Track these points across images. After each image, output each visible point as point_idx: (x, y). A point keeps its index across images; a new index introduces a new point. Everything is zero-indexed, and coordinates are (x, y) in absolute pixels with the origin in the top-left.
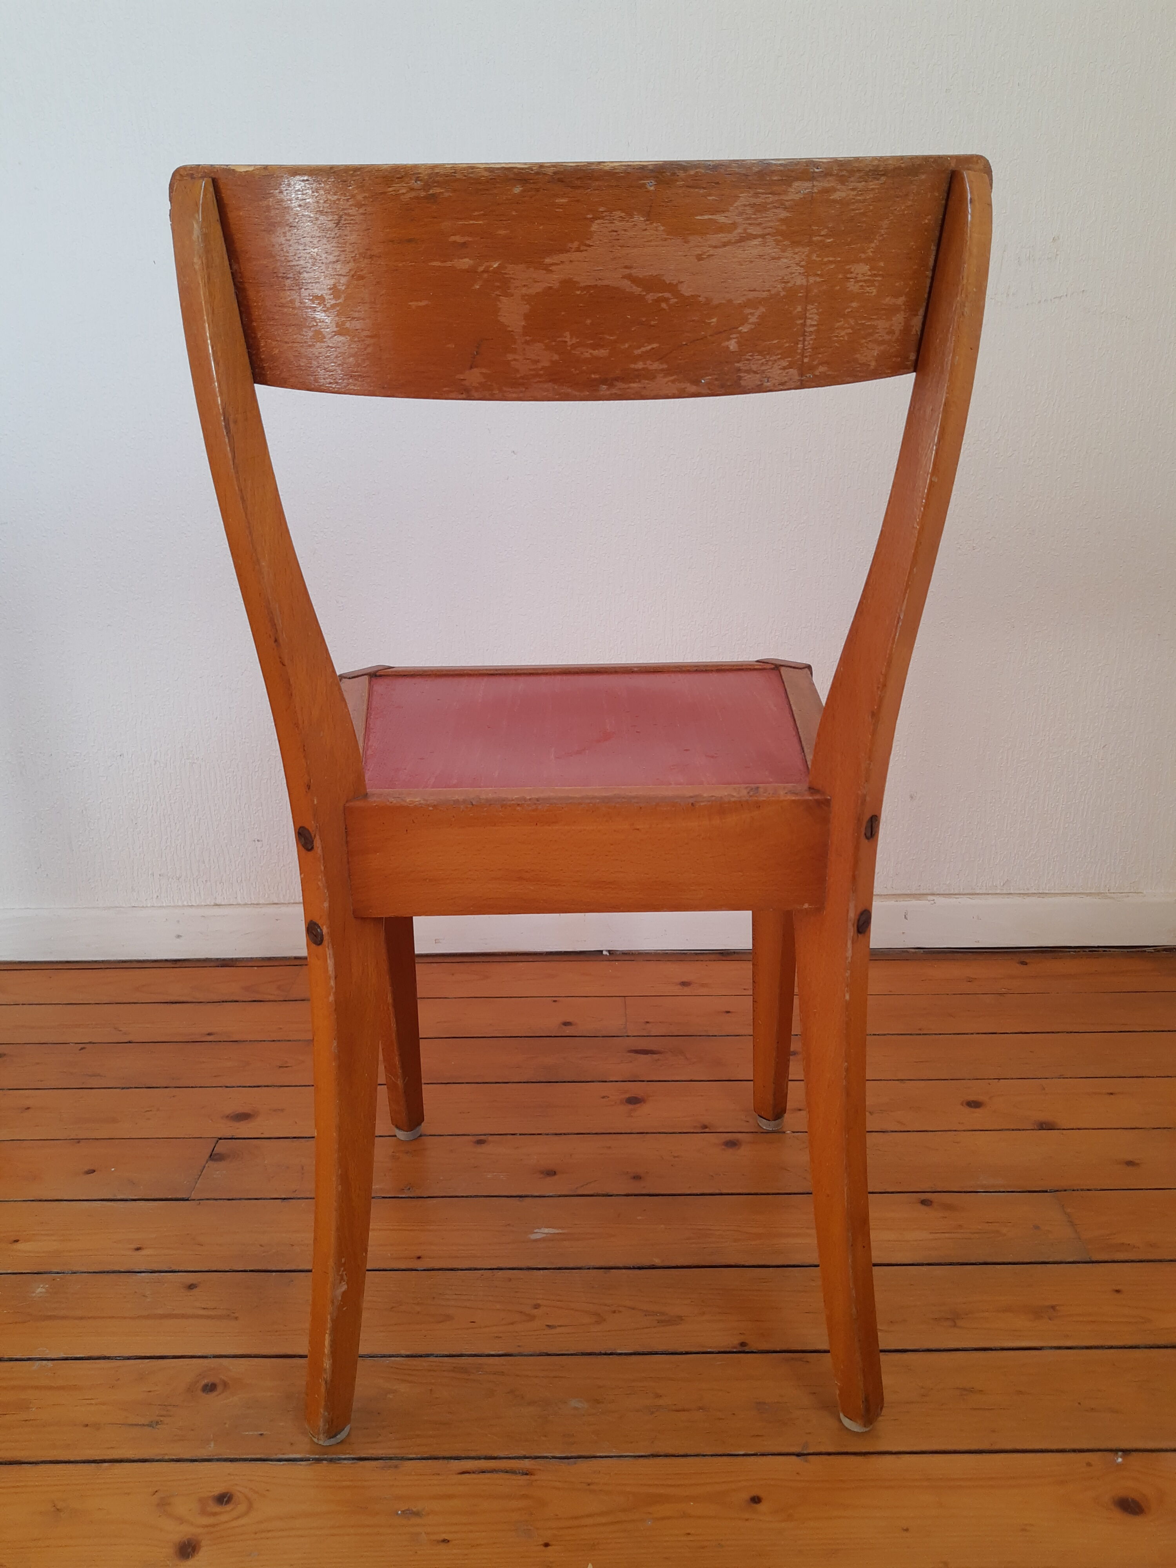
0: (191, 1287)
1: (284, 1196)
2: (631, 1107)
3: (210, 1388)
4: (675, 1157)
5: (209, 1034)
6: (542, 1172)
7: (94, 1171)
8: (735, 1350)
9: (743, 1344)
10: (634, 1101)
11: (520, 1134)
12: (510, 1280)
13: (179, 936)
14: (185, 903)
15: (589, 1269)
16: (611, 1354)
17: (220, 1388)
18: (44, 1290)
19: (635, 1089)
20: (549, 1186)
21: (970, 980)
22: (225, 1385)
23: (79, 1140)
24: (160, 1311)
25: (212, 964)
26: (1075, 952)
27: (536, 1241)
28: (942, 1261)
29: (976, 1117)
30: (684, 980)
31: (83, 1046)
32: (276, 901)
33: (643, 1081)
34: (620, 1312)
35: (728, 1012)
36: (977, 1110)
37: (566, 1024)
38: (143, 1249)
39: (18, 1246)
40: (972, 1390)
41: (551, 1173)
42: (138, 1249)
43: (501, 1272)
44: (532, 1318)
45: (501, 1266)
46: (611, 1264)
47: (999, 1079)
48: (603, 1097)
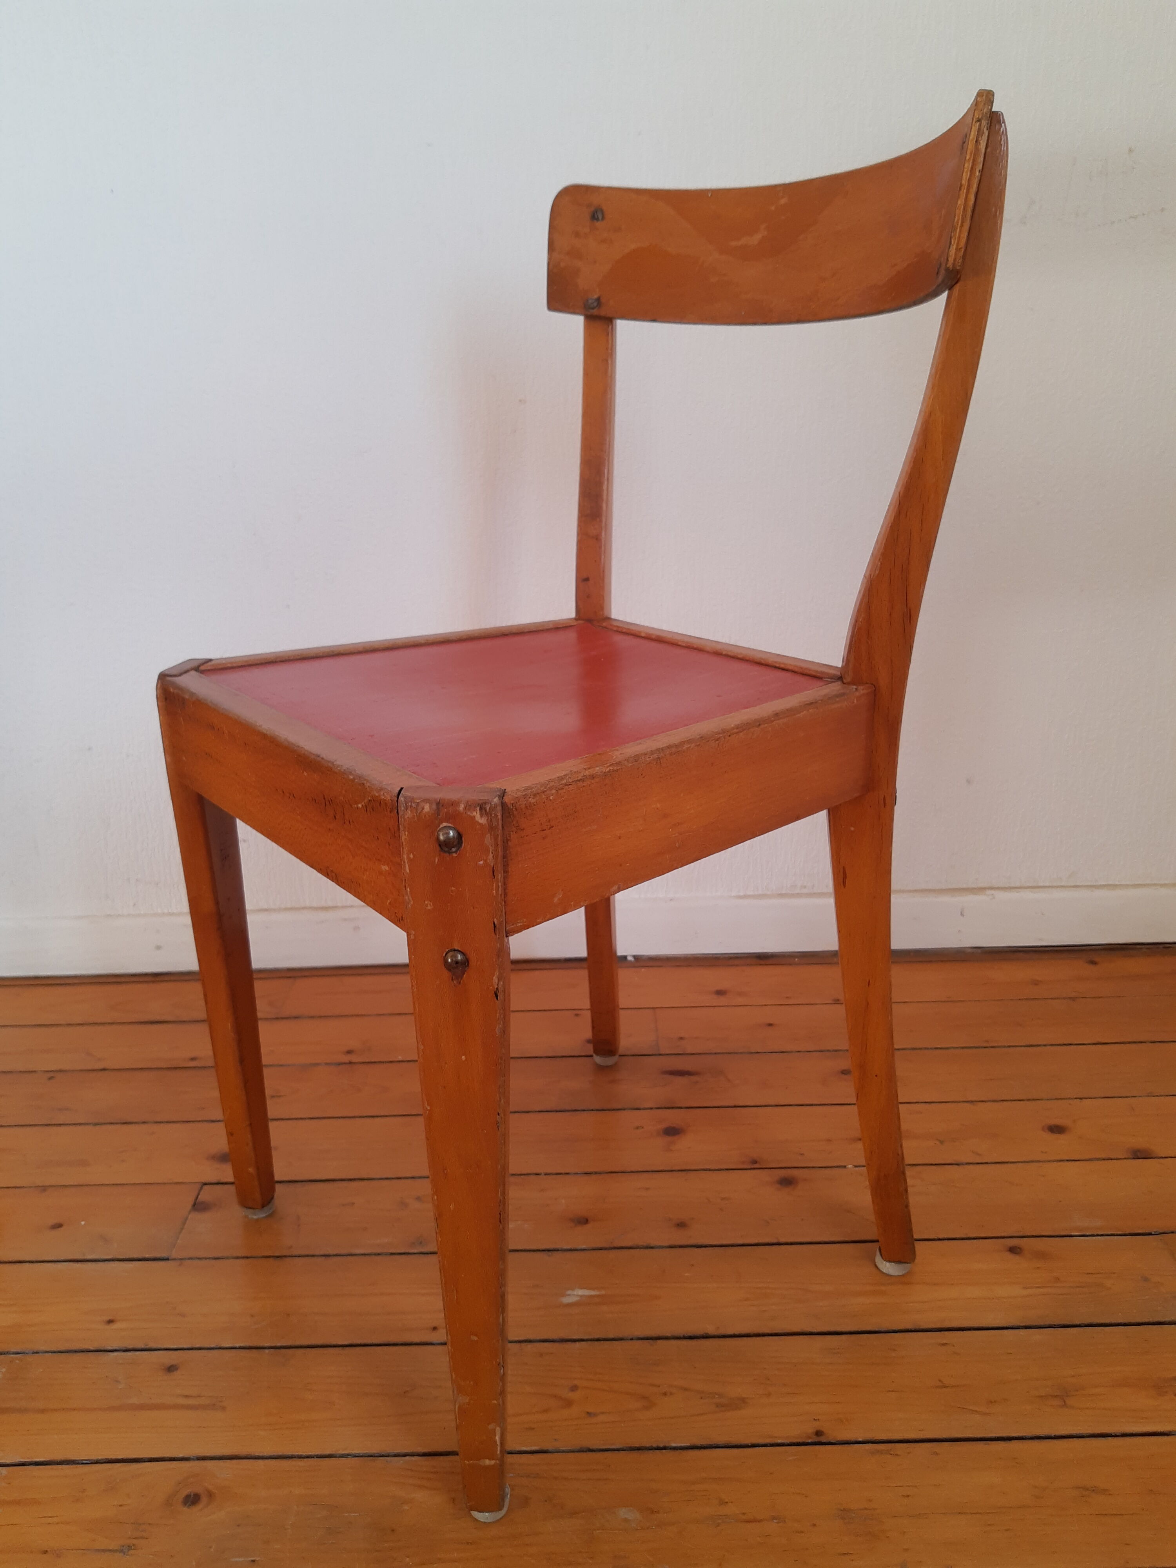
0: (171, 1369)
2: (669, 1139)
3: (192, 1500)
4: (723, 1199)
6: (572, 1220)
7: (61, 1225)
8: (809, 1441)
9: (819, 1433)
10: (672, 1132)
11: (546, 1174)
12: (541, 1355)
13: (158, 948)
14: (166, 911)
15: (632, 1339)
16: (665, 1448)
17: (204, 1500)
19: (673, 1118)
20: (581, 1237)
21: (1036, 983)
22: (210, 1495)
23: (44, 1188)
24: (134, 1400)
26: (1147, 949)
27: (569, 1305)
28: (1042, 1323)
29: (1061, 1144)
30: (719, 988)
31: (52, 1075)
33: (681, 1108)
34: (671, 1394)
35: (770, 1025)
36: (1062, 1136)
38: (116, 1321)
40: (1095, 1490)
41: (584, 1221)
42: (110, 1322)
43: (529, 1346)
44: (569, 1403)
45: (531, 1337)
46: (657, 1333)
47: (1081, 1099)
48: (637, 1128)
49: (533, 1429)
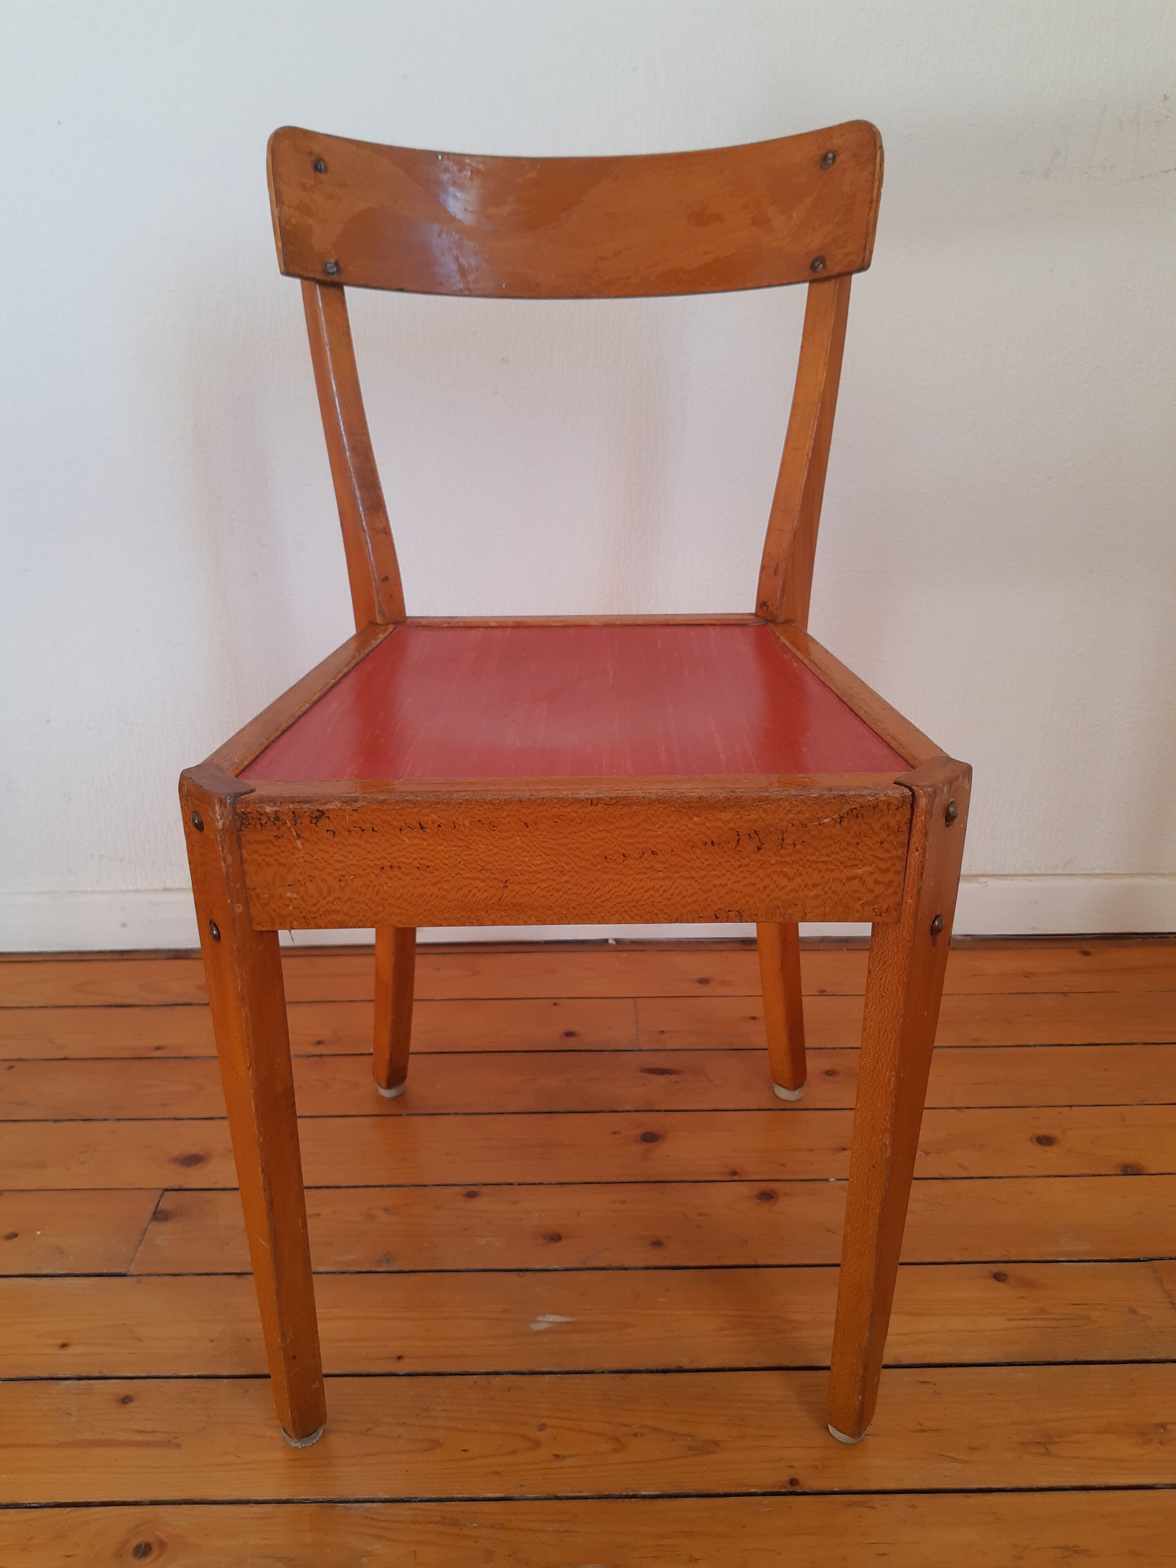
0: (126, 1400)
1: (239, 1271)
2: (646, 1145)
3: (143, 1550)
4: (700, 1215)
5: (158, 1048)
6: (544, 1237)
7: (16, 1235)
8: (784, 1490)
9: (793, 1482)
10: (650, 1138)
11: (519, 1184)
12: (509, 1389)
13: (124, 925)
14: (131, 888)
15: (603, 1372)
16: (634, 1497)
17: (156, 1550)
19: (653, 1122)
20: (552, 1256)
21: (1027, 975)
22: (162, 1545)
24: (87, 1436)
25: (164, 956)
27: (538, 1333)
28: (1024, 1360)
29: (1049, 1158)
30: (702, 976)
31: (11, 1065)
33: (660, 1111)
34: (642, 1435)
35: (753, 1018)
36: (1050, 1149)
37: (569, 1034)
38: (70, 1345)
40: (1076, 1550)
41: (555, 1238)
42: (64, 1346)
43: (497, 1379)
44: (536, 1444)
45: (500, 1369)
46: (630, 1366)
47: (1071, 1106)
48: (615, 1133)
49: (499, 1473)
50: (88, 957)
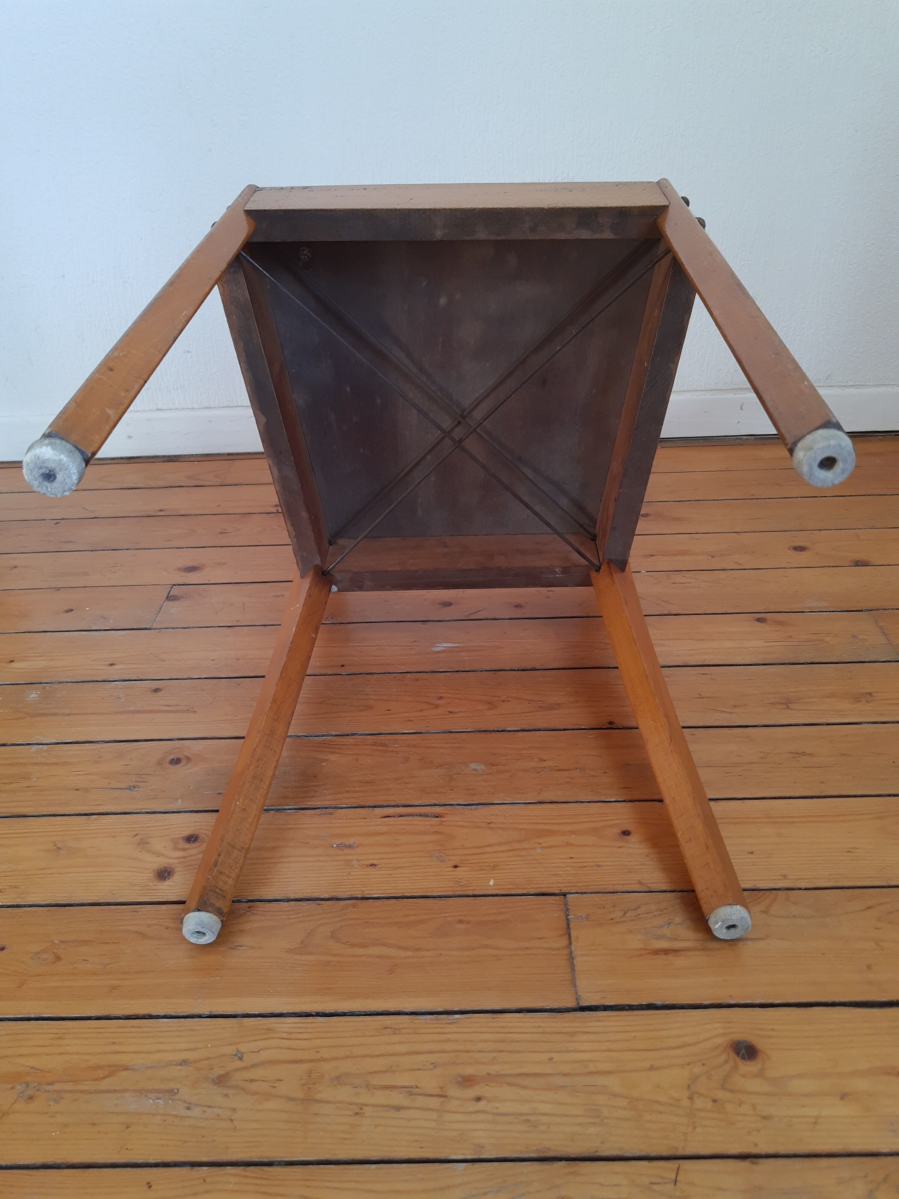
0: (156, 690)
1: (229, 625)
3: (176, 761)
5: (160, 511)
6: (440, 604)
7: (72, 610)
8: (604, 727)
9: (612, 723)
12: (418, 680)
15: (481, 671)
16: (503, 731)
17: (184, 762)
18: (36, 696)
20: (445, 614)
22: (188, 759)
23: (58, 589)
24: (132, 709)
25: (160, 460)
27: (437, 652)
28: (776, 662)
29: (802, 558)
31: (57, 522)
32: (208, 406)
36: (803, 553)
38: (115, 664)
39: (13, 665)
40: (804, 754)
41: (448, 603)
42: (112, 665)
43: (409, 675)
44: (437, 706)
45: (411, 670)
46: (500, 668)
47: (820, 530)
49: (412, 720)
50: (105, 462)
